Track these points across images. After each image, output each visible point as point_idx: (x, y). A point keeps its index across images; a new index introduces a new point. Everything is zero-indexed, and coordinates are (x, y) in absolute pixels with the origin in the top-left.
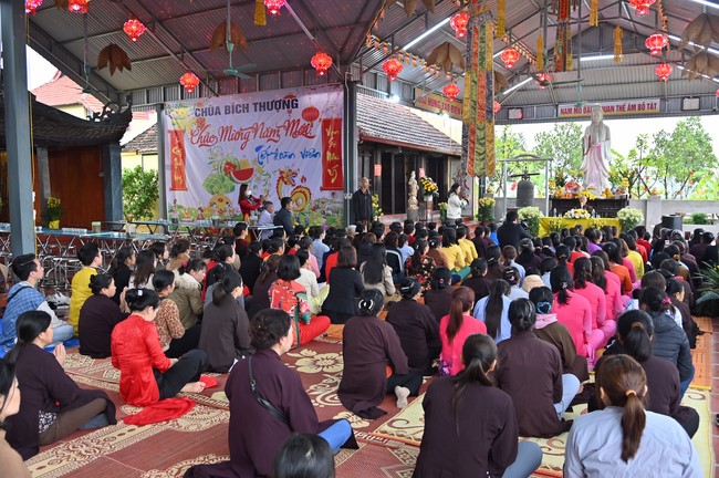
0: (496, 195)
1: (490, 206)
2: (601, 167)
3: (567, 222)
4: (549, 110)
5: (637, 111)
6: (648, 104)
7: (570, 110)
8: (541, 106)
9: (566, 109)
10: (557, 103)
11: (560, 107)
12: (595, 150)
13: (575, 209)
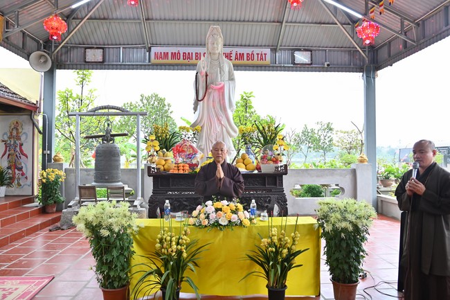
0: (66, 165)
1: (56, 182)
2: (224, 121)
3: (200, 235)
4: (138, 55)
5: (245, 62)
6: (258, 54)
7: (166, 55)
8: (130, 48)
9: (161, 53)
10: (149, 45)
11: (154, 50)
12: (214, 95)
13: (212, 200)
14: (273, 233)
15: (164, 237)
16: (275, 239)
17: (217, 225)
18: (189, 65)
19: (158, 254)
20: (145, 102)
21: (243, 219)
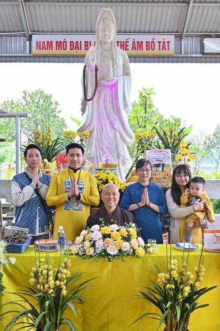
2: (117, 125)
3: (85, 267)
5: (144, 52)
6: (159, 42)
7: (50, 44)
8: (6, 36)
9: (44, 42)
10: (30, 33)
11: (35, 38)
13: (99, 223)
14: (173, 266)
15: (40, 270)
16: (175, 274)
17: (104, 254)
18: (78, 56)
19: (33, 290)
20: (28, 99)
21: (136, 247)
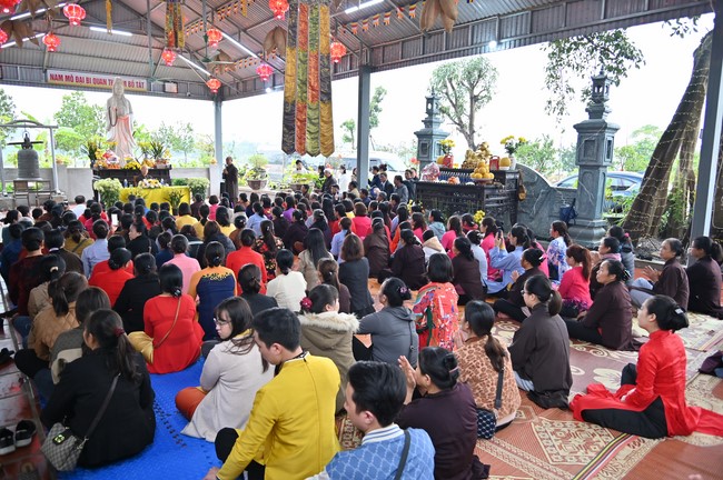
4: (36, 74)
6: (137, 83)
7: (61, 77)
8: (26, 68)
9: (56, 75)
10: (45, 68)
11: (49, 72)
12: (122, 123)
13: (145, 179)
21: (159, 186)
